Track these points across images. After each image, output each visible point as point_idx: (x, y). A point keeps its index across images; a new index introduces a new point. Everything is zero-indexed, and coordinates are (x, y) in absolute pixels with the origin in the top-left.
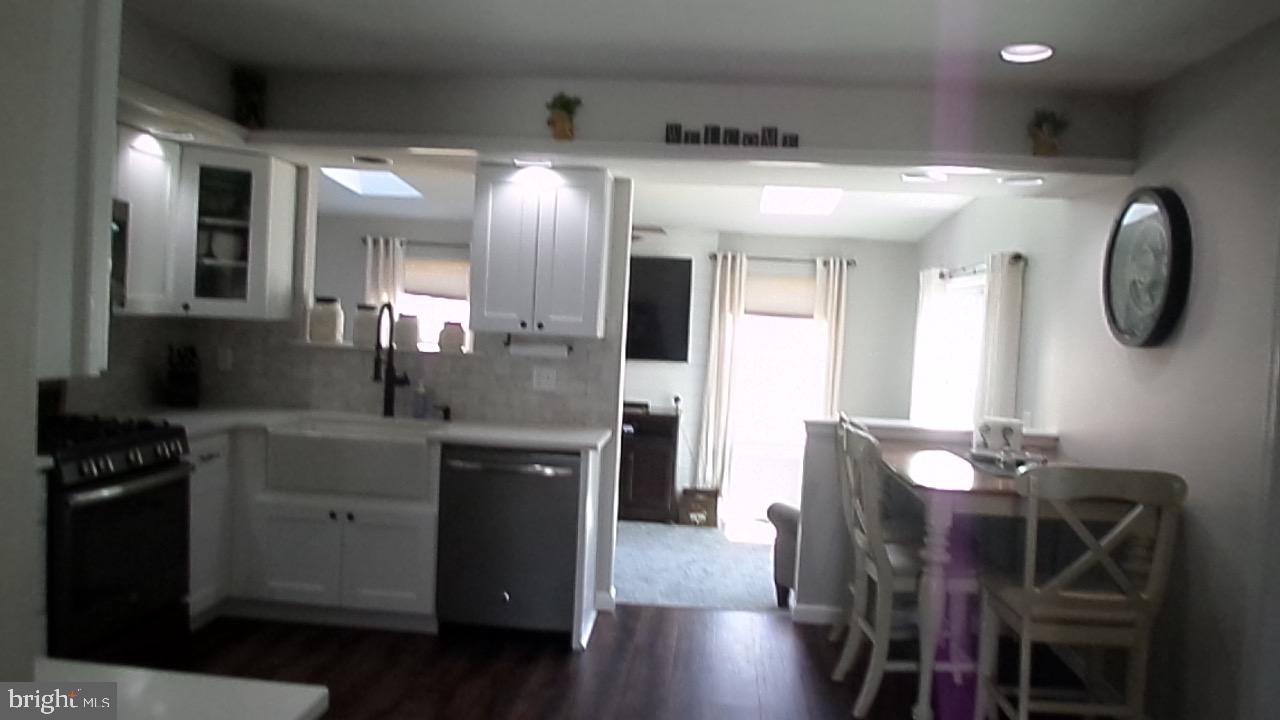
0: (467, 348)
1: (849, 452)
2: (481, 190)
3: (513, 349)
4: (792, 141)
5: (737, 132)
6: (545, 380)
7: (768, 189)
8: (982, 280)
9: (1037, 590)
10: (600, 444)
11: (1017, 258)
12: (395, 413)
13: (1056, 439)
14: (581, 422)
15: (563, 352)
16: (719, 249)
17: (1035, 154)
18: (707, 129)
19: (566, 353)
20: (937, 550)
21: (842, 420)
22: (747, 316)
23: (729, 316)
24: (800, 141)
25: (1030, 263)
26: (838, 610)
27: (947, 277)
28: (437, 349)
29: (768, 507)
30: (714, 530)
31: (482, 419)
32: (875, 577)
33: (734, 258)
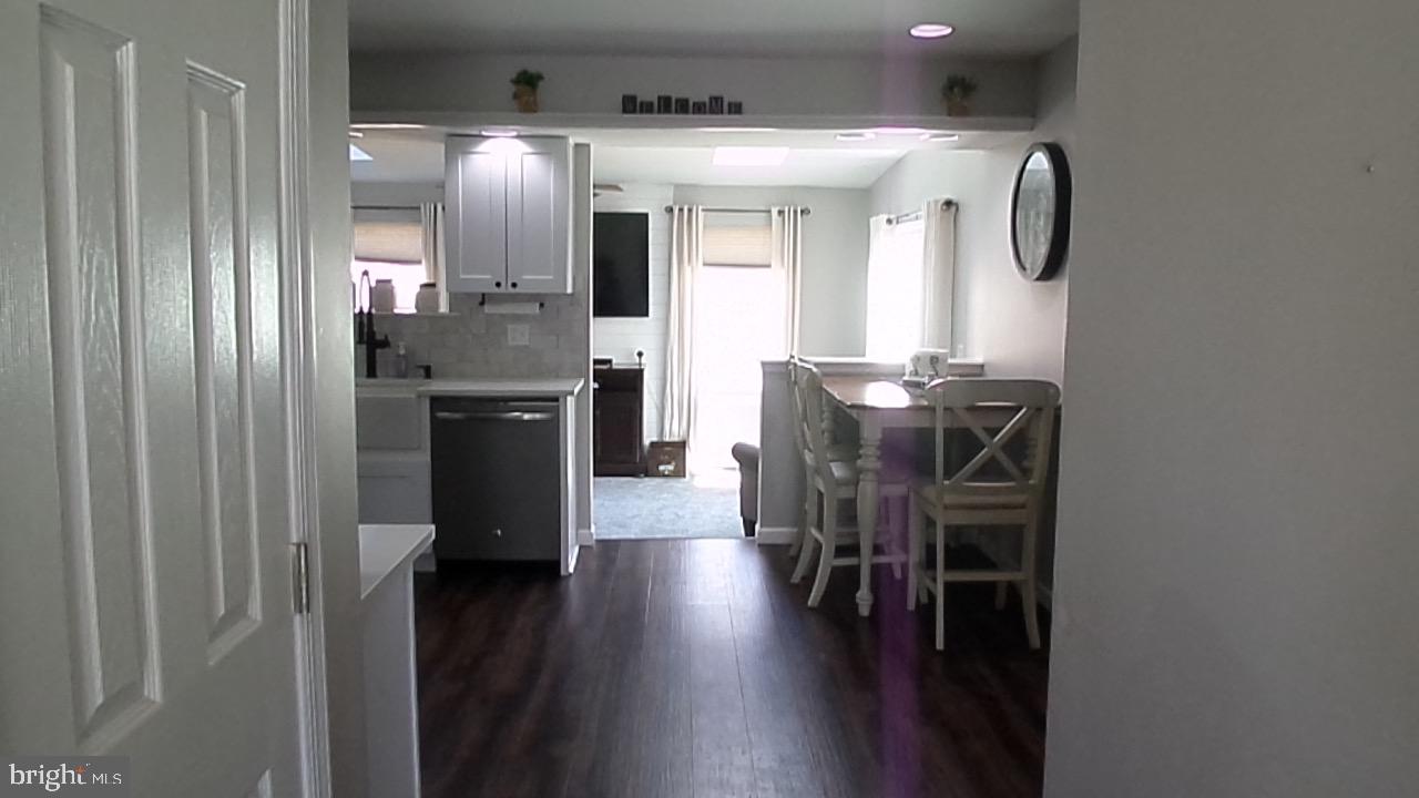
0: (443, 308)
1: (795, 383)
2: (450, 159)
3: (487, 309)
4: (736, 108)
5: (687, 101)
6: (519, 336)
7: (719, 149)
8: (921, 224)
9: (946, 482)
10: (576, 391)
11: (949, 203)
12: (378, 373)
13: (982, 366)
14: (556, 373)
15: (536, 308)
16: (675, 203)
17: (950, 115)
18: (659, 98)
19: (538, 311)
20: (870, 460)
21: (792, 357)
22: (707, 268)
23: (687, 269)
24: (744, 107)
25: (960, 208)
26: (795, 530)
27: (894, 222)
28: (414, 311)
29: (732, 446)
30: (682, 480)
31: (462, 376)
32: (823, 490)
33: (690, 210)
